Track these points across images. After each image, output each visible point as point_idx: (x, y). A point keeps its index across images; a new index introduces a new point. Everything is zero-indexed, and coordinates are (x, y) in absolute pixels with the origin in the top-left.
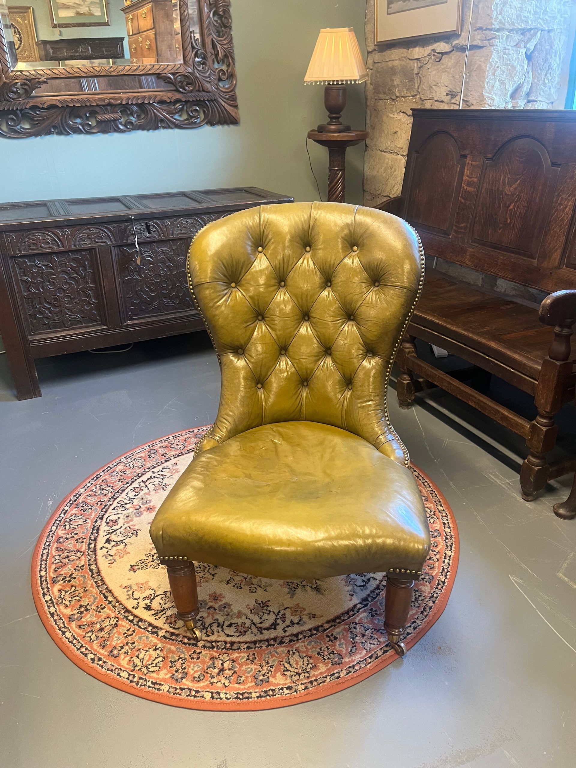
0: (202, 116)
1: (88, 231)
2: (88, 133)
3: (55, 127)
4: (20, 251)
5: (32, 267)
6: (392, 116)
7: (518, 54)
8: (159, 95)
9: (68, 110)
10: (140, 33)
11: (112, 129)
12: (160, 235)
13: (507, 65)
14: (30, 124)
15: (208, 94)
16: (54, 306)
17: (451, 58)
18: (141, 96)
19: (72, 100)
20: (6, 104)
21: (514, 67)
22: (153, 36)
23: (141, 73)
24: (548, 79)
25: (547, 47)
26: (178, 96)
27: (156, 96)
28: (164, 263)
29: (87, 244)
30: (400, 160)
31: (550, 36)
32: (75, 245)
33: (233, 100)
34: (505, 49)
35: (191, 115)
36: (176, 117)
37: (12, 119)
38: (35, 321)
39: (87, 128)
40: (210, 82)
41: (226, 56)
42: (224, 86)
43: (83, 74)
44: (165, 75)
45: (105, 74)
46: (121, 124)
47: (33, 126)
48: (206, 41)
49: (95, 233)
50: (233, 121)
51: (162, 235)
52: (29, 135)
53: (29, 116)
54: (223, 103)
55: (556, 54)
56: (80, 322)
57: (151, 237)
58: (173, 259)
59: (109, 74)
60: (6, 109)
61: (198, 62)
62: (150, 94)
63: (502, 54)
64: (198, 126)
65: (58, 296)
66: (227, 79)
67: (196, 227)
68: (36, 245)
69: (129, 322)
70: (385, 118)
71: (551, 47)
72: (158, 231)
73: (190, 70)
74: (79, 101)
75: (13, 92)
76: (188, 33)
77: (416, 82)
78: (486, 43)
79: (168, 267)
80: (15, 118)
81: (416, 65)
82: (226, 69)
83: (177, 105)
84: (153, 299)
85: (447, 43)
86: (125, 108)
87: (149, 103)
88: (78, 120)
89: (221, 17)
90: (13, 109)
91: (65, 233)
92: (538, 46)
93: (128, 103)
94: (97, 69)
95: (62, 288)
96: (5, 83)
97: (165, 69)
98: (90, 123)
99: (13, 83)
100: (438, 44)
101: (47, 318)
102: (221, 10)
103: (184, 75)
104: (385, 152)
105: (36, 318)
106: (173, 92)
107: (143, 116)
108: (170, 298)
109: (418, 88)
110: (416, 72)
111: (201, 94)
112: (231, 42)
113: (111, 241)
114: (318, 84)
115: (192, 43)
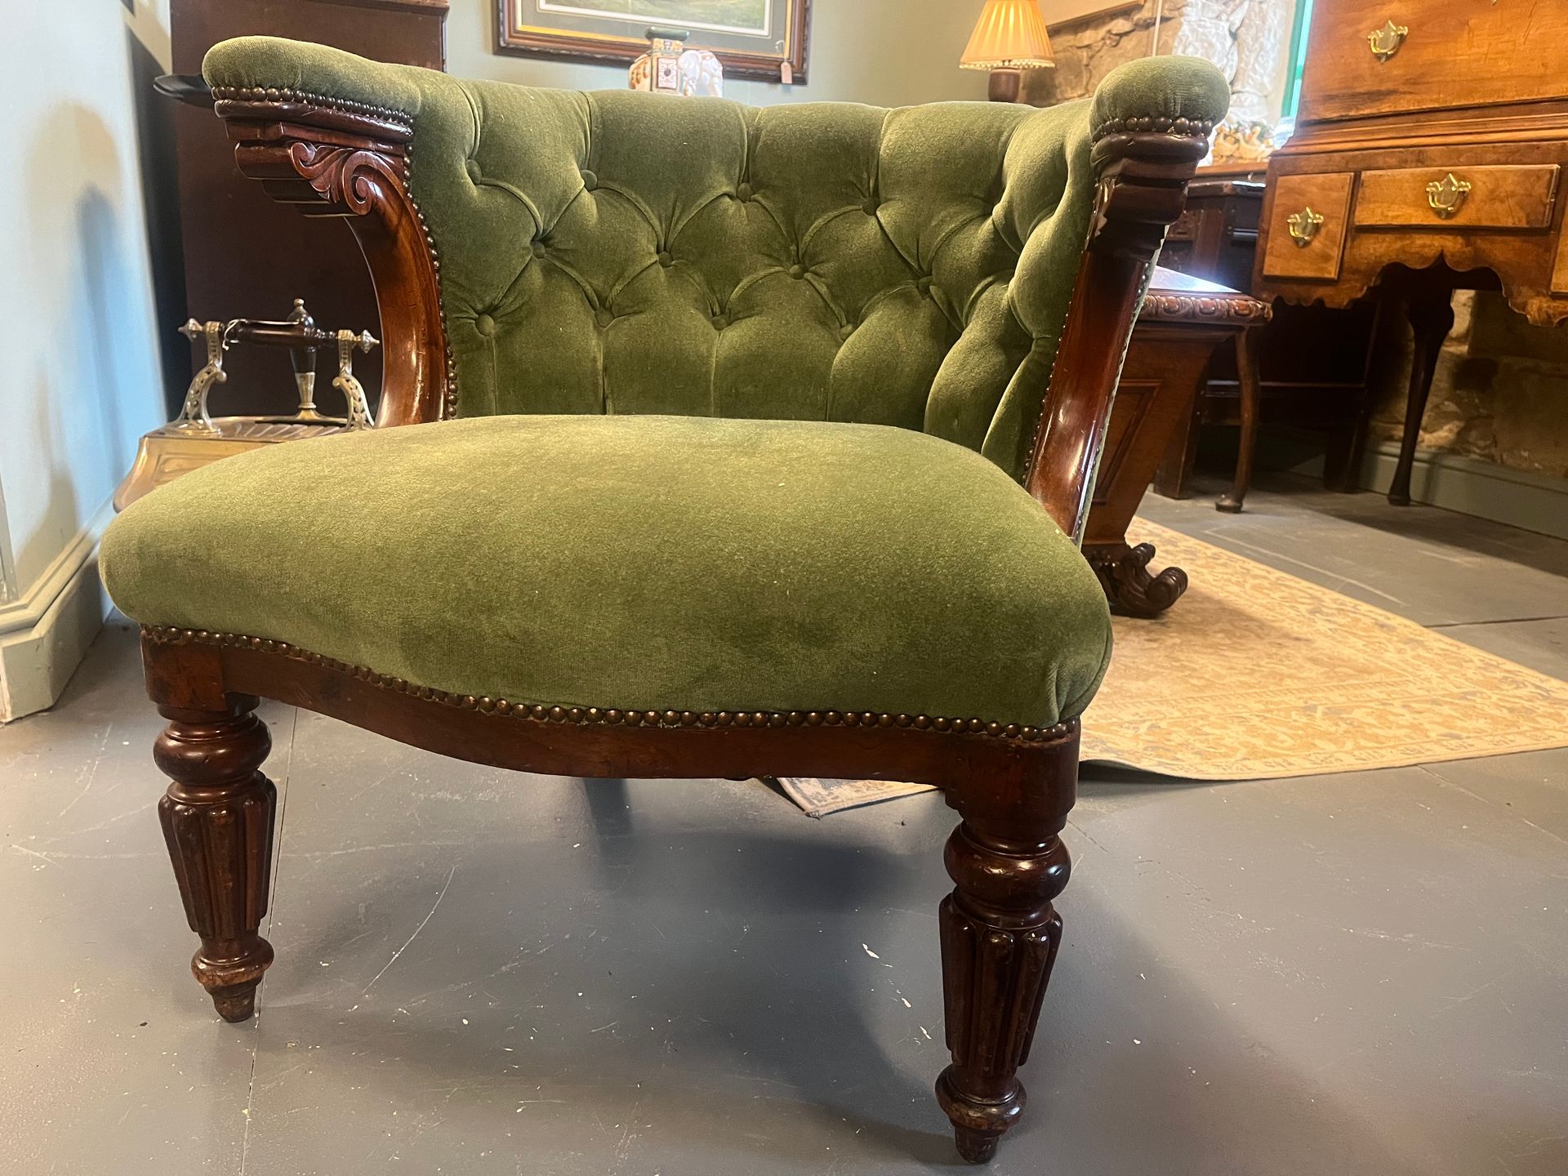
7: (1217, 29)
13: (1202, 41)
17: (1131, 40)
21: (1211, 45)
24: (1259, 63)
25: (1258, 22)
31: (1261, 8)
34: (1200, 20)
55: (1270, 30)
63: (1196, 27)
71: (1264, 23)
78: (1176, 13)
81: (1084, 54)
85: (1127, 20)
92: (1247, 21)
100: (1115, 22)
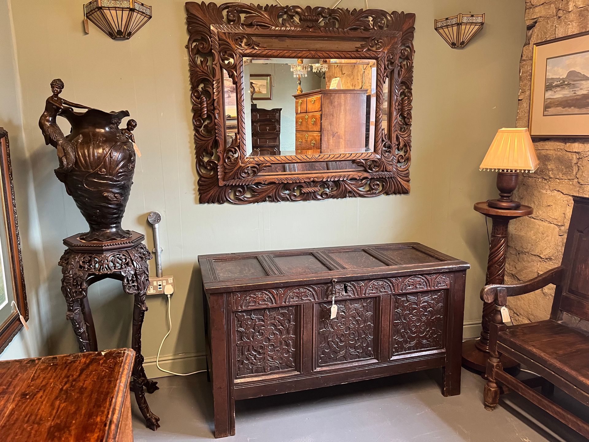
0: (381, 188)
1: (297, 290)
2: (292, 201)
3: (269, 197)
4: (241, 307)
5: (248, 320)
6: (544, 192)
8: (352, 174)
9: (282, 185)
10: (307, 112)
11: (311, 198)
12: (354, 294)
14: (251, 194)
15: (388, 173)
16: (259, 353)
18: (337, 175)
19: (287, 179)
20: (238, 181)
22: (320, 116)
23: (342, 159)
26: (366, 175)
27: (349, 175)
28: (354, 317)
29: (294, 301)
30: (554, 229)
32: (285, 302)
33: (406, 177)
35: (374, 188)
36: (360, 189)
37: (240, 191)
38: (242, 366)
39: (293, 198)
40: (391, 165)
41: (405, 145)
42: (402, 166)
43: (299, 161)
44: (359, 160)
45: (315, 160)
46: (318, 195)
47: (253, 196)
48: (393, 136)
49: (303, 292)
50: (405, 192)
51: (356, 294)
52: (250, 202)
53: (251, 189)
54: (399, 179)
56: (278, 368)
57: (347, 296)
58: (362, 314)
59: (318, 160)
60: (237, 185)
61: (385, 150)
62: (345, 173)
64: (378, 195)
65: (264, 344)
66: (404, 161)
67: (384, 288)
68: (255, 302)
69: (318, 369)
70: (536, 193)
72: (353, 291)
73: (379, 157)
74: (291, 179)
75: (245, 173)
76: (381, 130)
77: (574, 169)
79: (357, 321)
80: (242, 190)
82: (404, 154)
83: (364, 181)
84: (341, 348)
86: (324, 184)
87: (343, 181)
88: (287, 192)
89: (404, 118)
90: (242, 184)
91: (279, 292)
93: (327, 181)
94: (310, 157)
95: (269, 338)
96: (241, 166)
97: (360, 156)
98: (295, 194)
99: (247, 166)
101: (252, 363)
102: (406, 113)
103: (373, 161)
104: (535, 219)
105: (242, 363)
106: (362, 172)
107: (335, 189)
108: (355, 348)
109: (576, 174)
110: (575, 162)
111: (383, 173)
112: (409, 136)
113: (314, 299)
114: (493, 171)
115: (382, 138)
